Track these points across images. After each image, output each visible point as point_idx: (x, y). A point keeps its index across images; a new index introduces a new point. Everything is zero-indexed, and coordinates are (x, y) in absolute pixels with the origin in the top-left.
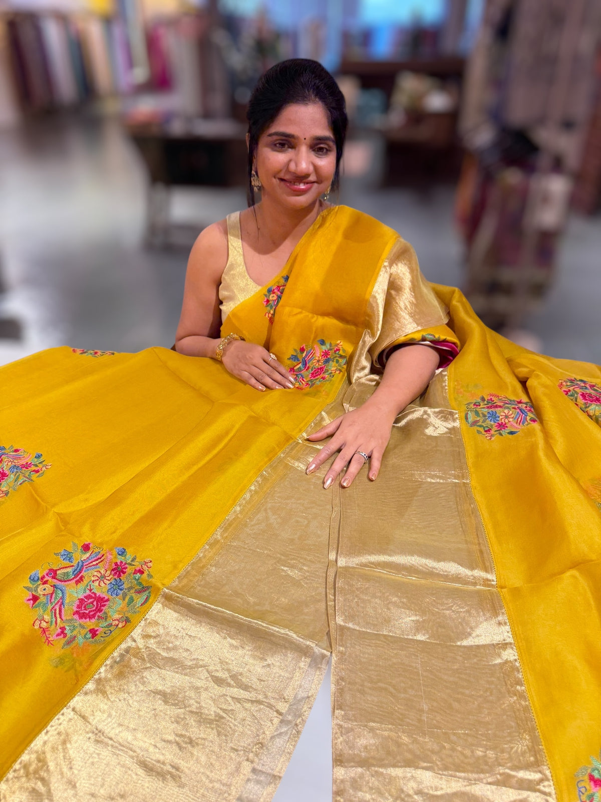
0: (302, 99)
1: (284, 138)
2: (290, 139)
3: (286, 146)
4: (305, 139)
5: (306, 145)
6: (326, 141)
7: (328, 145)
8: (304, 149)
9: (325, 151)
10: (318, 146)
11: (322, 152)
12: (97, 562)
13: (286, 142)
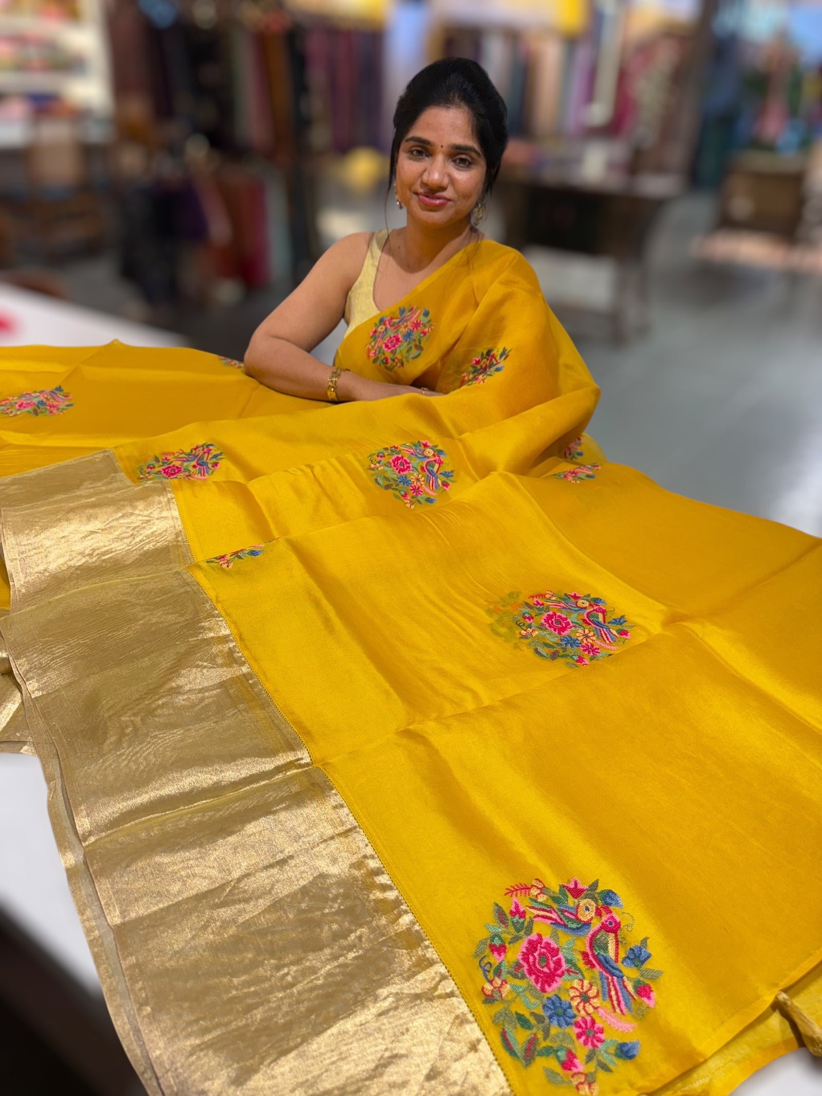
0: (444, 101)
1: (422, 144)
2: (428, 147)
3: (424, 155)
4: (442, 146)
5: (443, 153)
6: (468, 152)
7: (471, 157)
8: (440, 158)
9: (467, 163)
10: (458, 155)
11: (464, 164)
12: (614, 998)
13: (424, 150)
